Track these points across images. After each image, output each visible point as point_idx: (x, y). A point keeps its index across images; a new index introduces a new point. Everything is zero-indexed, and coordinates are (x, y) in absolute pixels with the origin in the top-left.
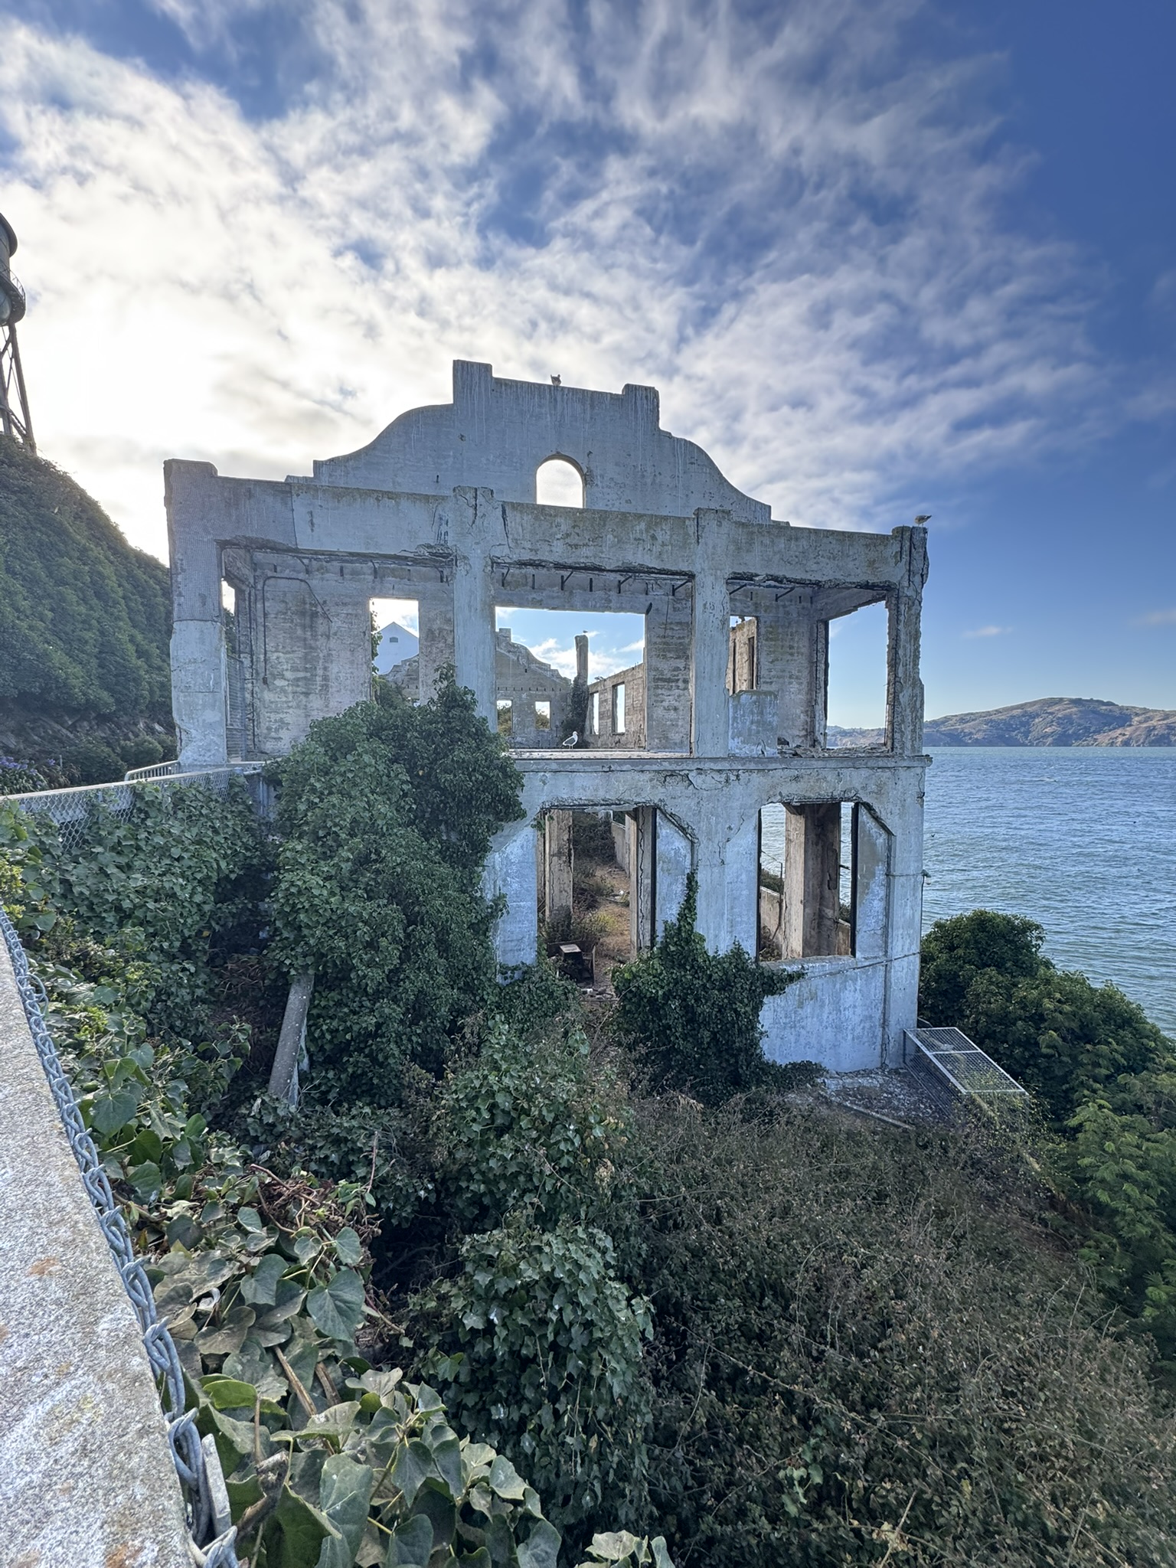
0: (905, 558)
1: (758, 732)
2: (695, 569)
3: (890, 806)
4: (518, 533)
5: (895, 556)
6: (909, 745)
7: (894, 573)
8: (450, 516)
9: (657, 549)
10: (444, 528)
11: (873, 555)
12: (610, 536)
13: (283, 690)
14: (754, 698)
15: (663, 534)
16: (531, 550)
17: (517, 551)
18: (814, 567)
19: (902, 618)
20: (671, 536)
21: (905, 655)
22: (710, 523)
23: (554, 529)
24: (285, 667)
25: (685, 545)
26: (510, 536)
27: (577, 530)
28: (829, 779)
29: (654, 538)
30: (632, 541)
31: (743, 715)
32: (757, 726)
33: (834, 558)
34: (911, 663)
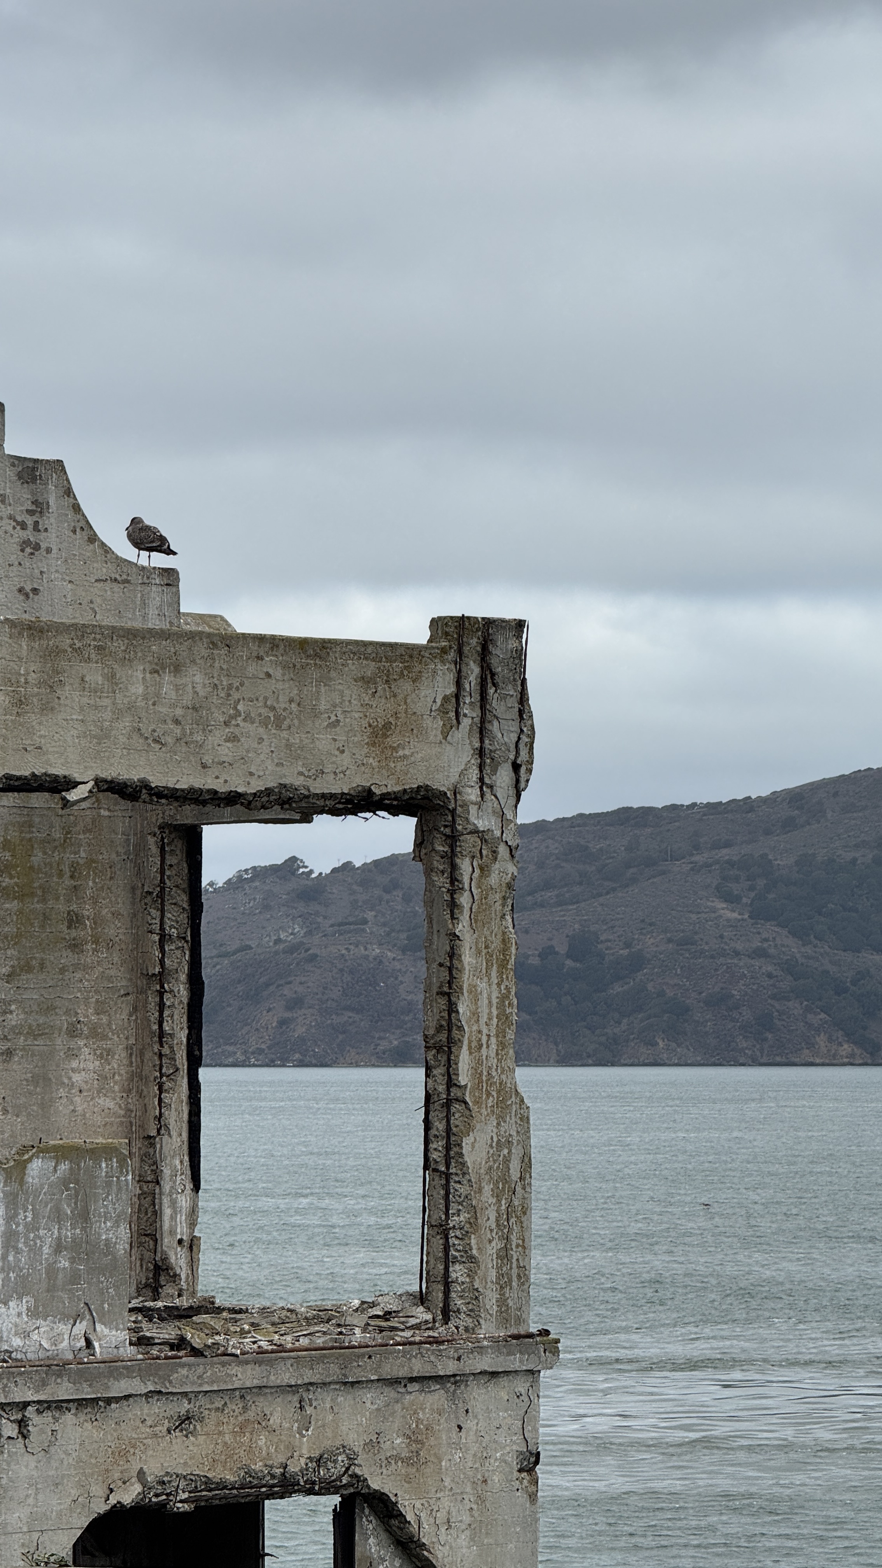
0: (470, 713)
1: (74, 1278)
3: (446, 1503)
5: (443, 711)
6: (490, 1299)
7: (441, 761)
14: (64, 1167)
18: (226, 751)
19: (464, 900)
21: (477, 1018)
28: (275, 1420)
31: (33, 1227)
32: (72, 1260)
33: (279, 722)
34: (493, 1040)
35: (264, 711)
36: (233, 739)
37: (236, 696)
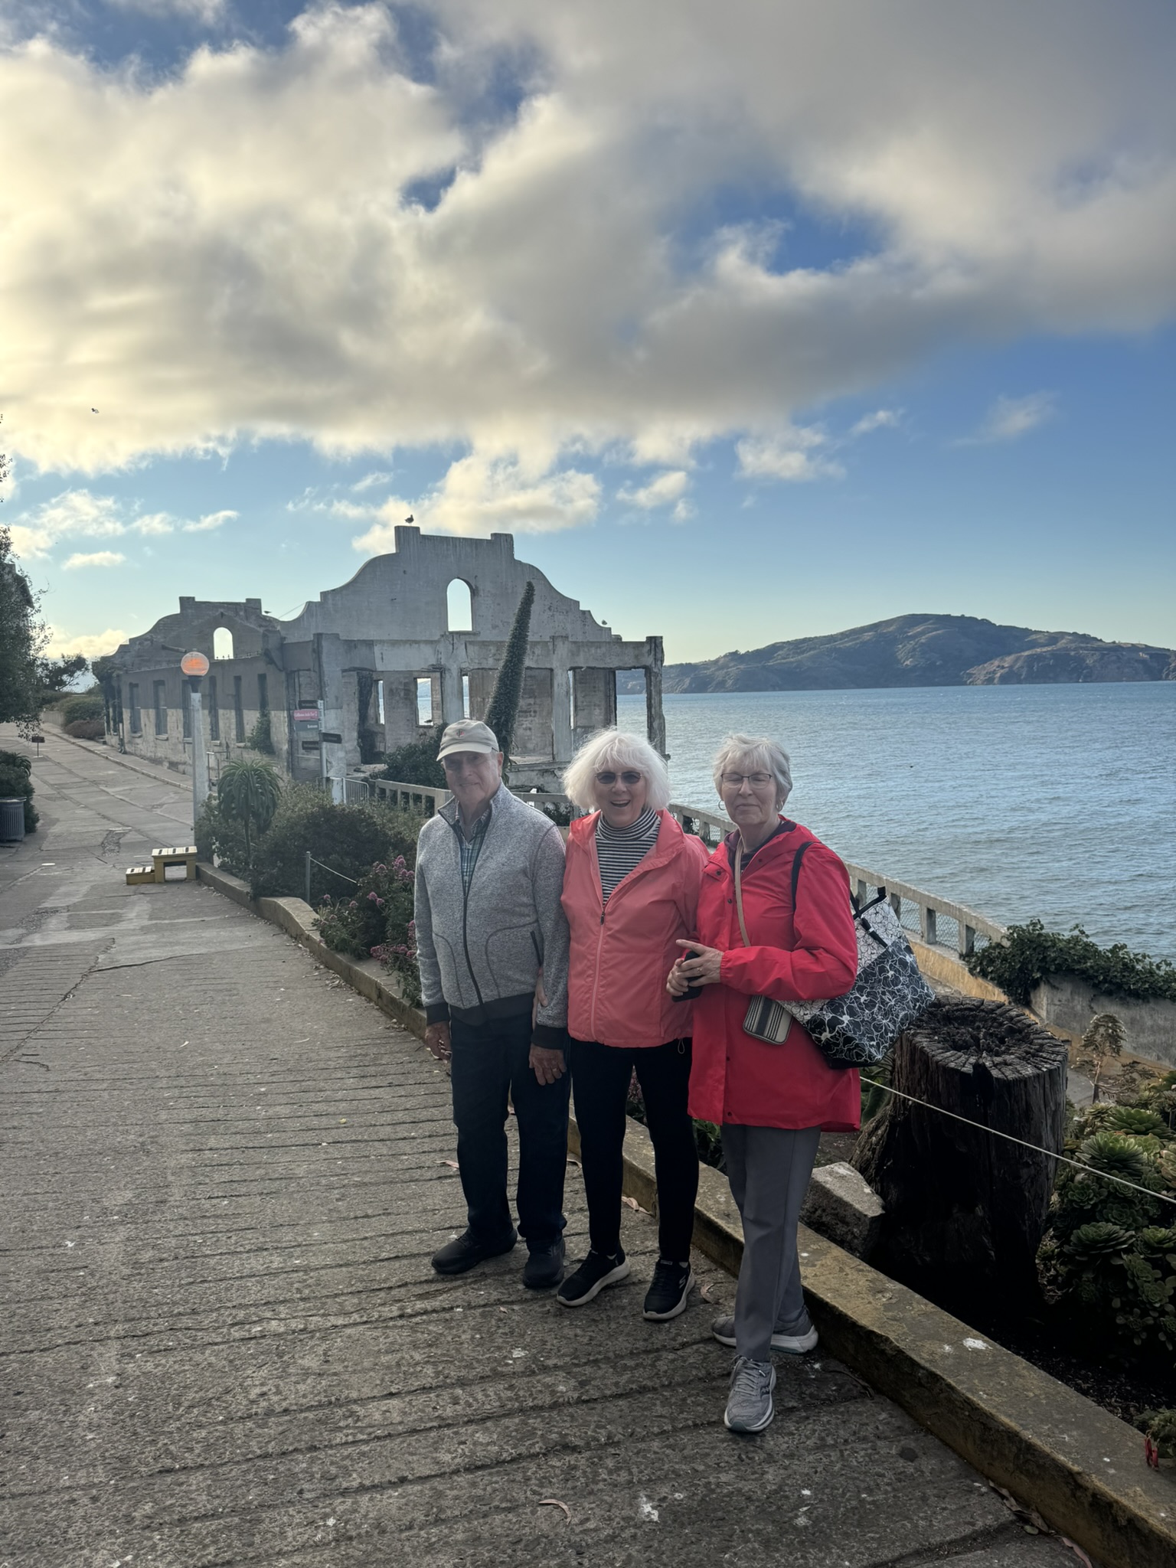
0: (653, 652)
2: (554, 667)
5: (648, 652)
7: (649, 660)
9: (535, 658)
11: (639, 651)
19: (653, 683)
21: (655, 703)
22: (559, 644)
25: (548, 655)
29: (533, 652)
33: (626, 655)
35: (616, 654)
36: (610, 659)
37: (611, 651)
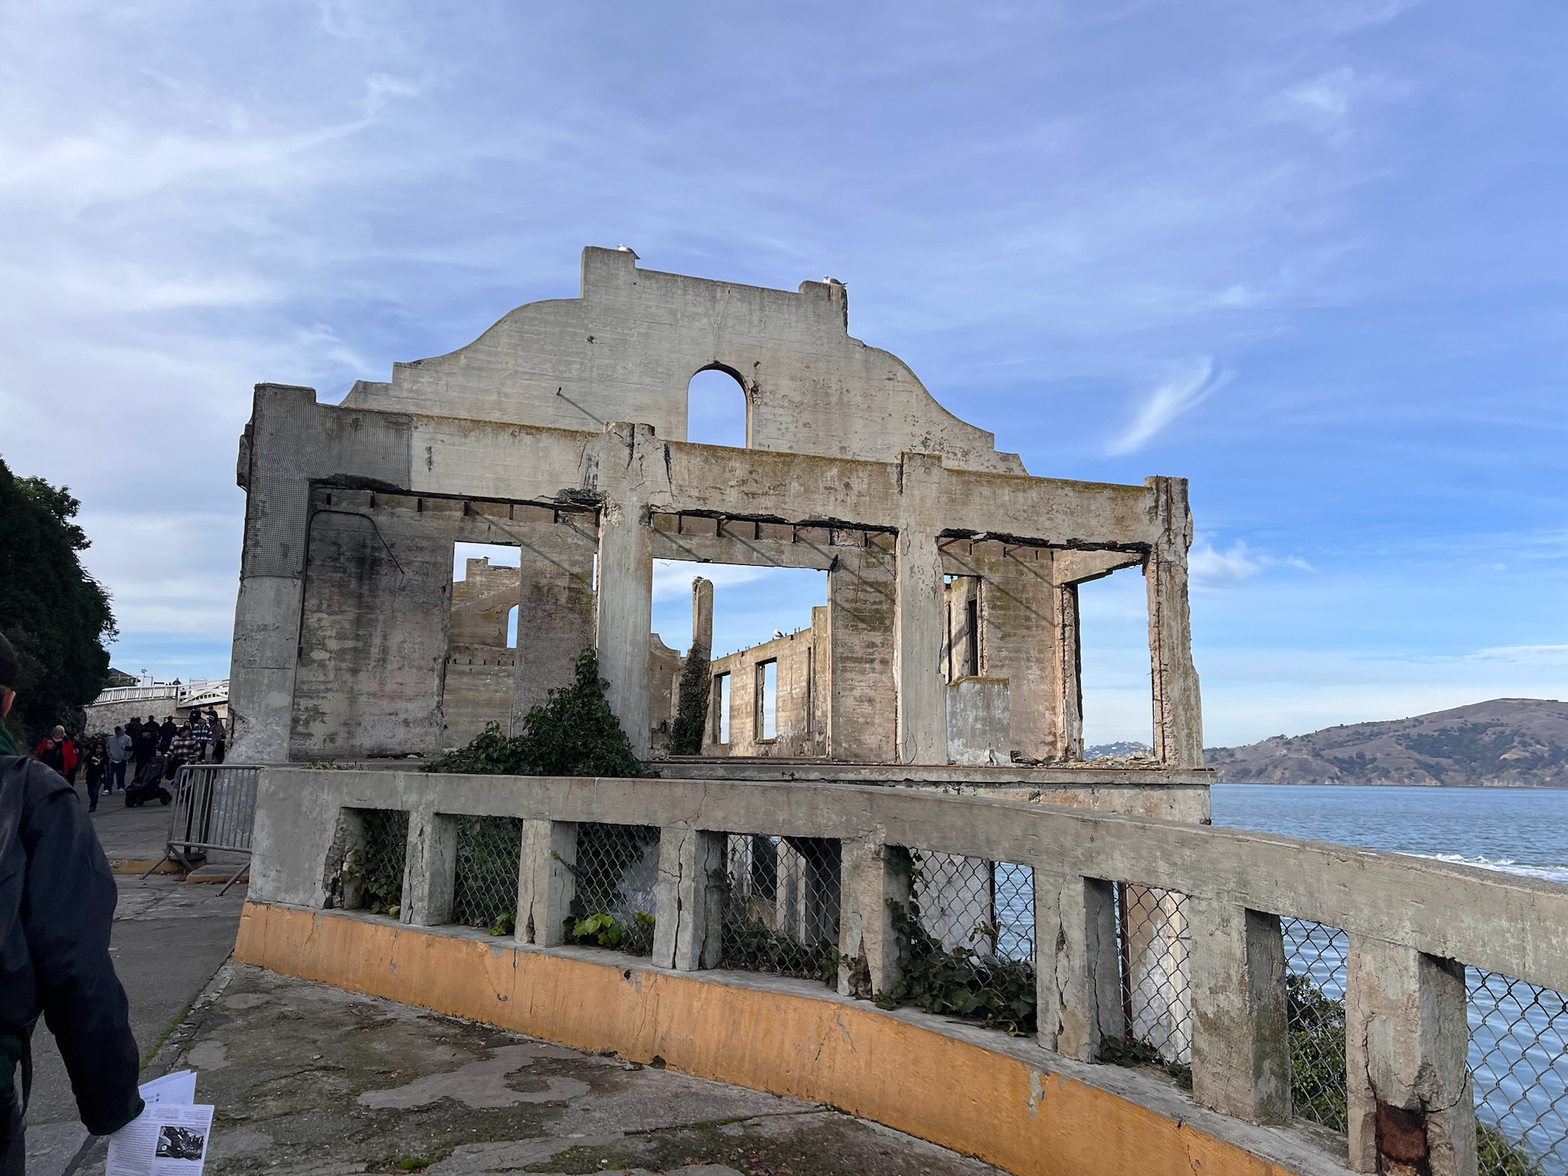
0: (1162, 514)
1: (984, 732)
2: (900, 525)
4: (683, 479)
5: (1149, 513)
6: (1185, 753)
7: (1151, 532)
8: (602, 457)
9: (852, 499)
10: (593, 471)
11: (1120, 510)
12: (795, 484)
13: (322, 664)
14: (978, 686)
15: (860, 482)
16: (699, 499)
17: (682, 500)
18: (1047, 524)
19: (1163, 588)
20: (869, 484)
21: (1171, 636)
22: (917, 473)
23: (728, 475)
24: (328, 633)
25: (886, 496)
26: (674, 482)
27: (754, 476)
29: (847, 486)
30: (822, 490)
31: (964, 710)
32: (983, 725)
33: (1072, 513)
34: (1180, 646)
35: (1065, 509)
36: (1050, 519)
37: (1052, 502)
